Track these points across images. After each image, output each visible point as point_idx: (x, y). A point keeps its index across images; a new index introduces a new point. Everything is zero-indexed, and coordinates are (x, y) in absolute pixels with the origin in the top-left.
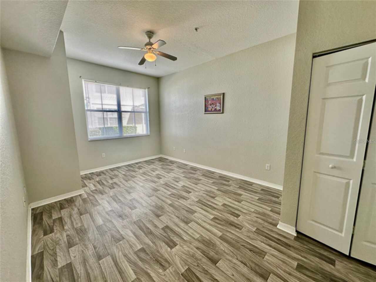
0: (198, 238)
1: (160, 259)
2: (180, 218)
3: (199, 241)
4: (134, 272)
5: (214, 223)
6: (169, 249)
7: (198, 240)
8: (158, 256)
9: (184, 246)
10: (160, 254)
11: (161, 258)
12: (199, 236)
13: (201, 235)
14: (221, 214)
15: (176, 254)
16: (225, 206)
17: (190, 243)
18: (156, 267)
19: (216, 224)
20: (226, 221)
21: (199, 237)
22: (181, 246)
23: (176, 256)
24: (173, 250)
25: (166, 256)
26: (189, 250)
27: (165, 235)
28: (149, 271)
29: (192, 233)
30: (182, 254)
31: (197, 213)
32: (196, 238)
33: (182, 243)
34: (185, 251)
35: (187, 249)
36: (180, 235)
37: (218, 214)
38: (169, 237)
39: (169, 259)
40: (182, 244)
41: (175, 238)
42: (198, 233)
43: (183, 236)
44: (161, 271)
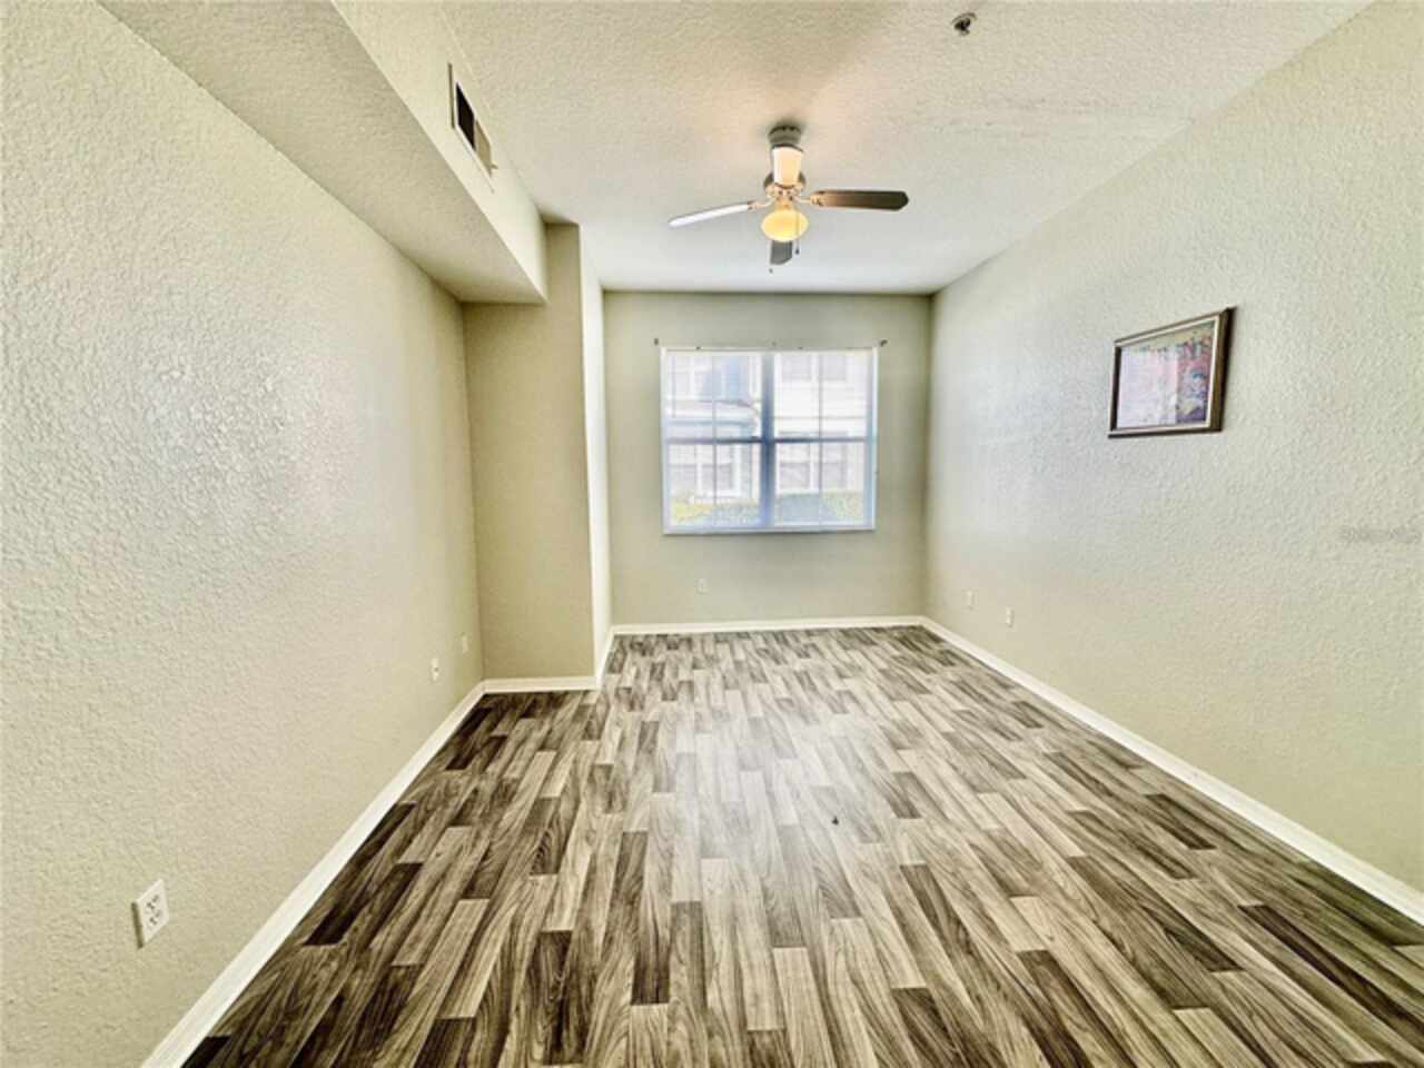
0: (760, 1033)
1: (573, 1010)
2: (772, 902)
3: (751, 1052)
4: (485, 998)
5: (897, 1019)
6: (628, 996)
7: (752, 1044)
8: (580, 997)
9: (681, 1027)
10: (591, 991)
11: (580, 1009)
12: (776, 1027)
13: (785, 1031)
14: (978, 999)
15: (627, 1034)
16: (1042, 969)
17: (710, 1035)
18: (540, 1027)
19: (901, 1033)
20: (966, 1051)
21: (770, 1033)
22: (672, 1017)
23: (624, 1041)
24: (635, 1008)
25: (599, 1015)
26: (683, 1057)
27: (660, 934)
28: (513, 1027)
29: (756, 997)
30: (648, 1052)
31: (860, 920)
32: (751, 1027)
33: (687, 1009)
34: (664, 1047)
35: (680, 1044)
36: (711, 970)
37: (960, 989)
38: (669, 950)
39: (596, 1033)
40: (681, 1011)
41: (683, 969)
42: (781, 1015)
43: (714, 982)
44: (538, 1052)
